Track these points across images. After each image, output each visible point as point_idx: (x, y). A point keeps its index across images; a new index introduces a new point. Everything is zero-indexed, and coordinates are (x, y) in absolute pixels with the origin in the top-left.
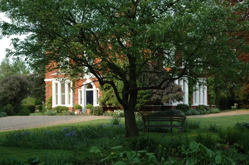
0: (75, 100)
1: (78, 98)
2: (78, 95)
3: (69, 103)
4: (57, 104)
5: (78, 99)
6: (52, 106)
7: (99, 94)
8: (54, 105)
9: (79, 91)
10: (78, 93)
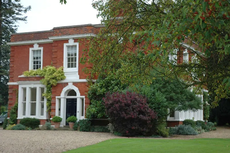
0: (51, 110)
1: (55, 107)
2: (55, 104)
3: (42, 114)
4: (24, 114)
5: (55, 109)
6: (17, 117)
7: (85, 103)
8: (20, 116)
9: (57, 100)
10: (55, 101)
